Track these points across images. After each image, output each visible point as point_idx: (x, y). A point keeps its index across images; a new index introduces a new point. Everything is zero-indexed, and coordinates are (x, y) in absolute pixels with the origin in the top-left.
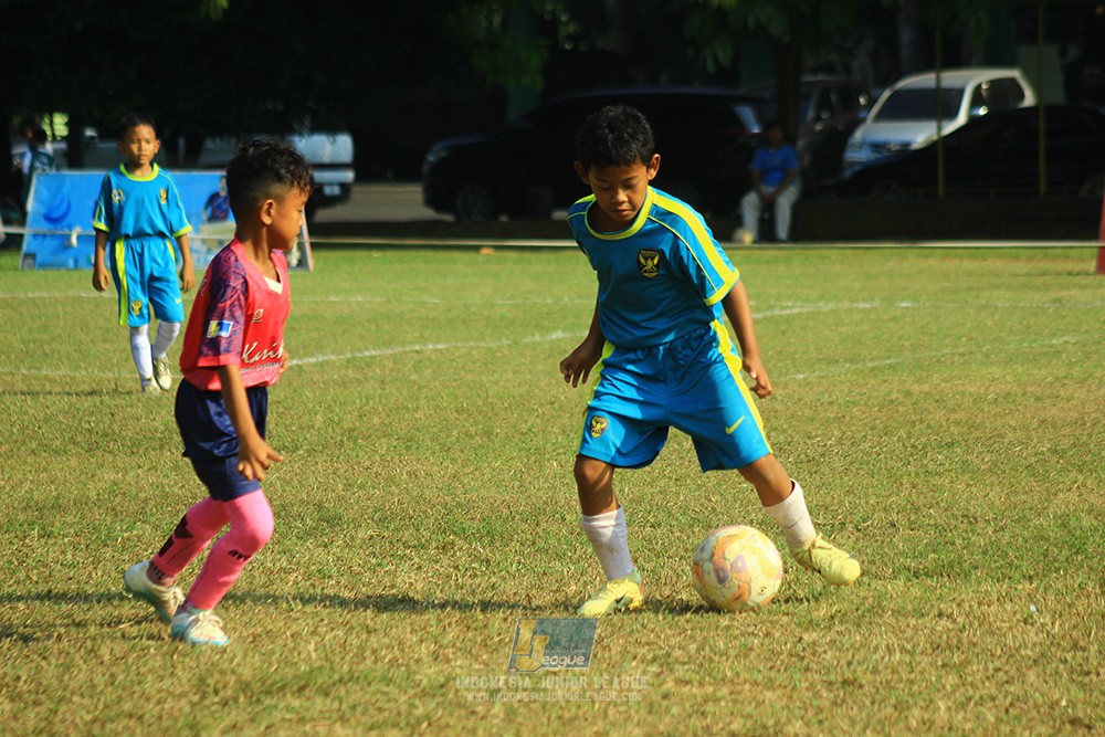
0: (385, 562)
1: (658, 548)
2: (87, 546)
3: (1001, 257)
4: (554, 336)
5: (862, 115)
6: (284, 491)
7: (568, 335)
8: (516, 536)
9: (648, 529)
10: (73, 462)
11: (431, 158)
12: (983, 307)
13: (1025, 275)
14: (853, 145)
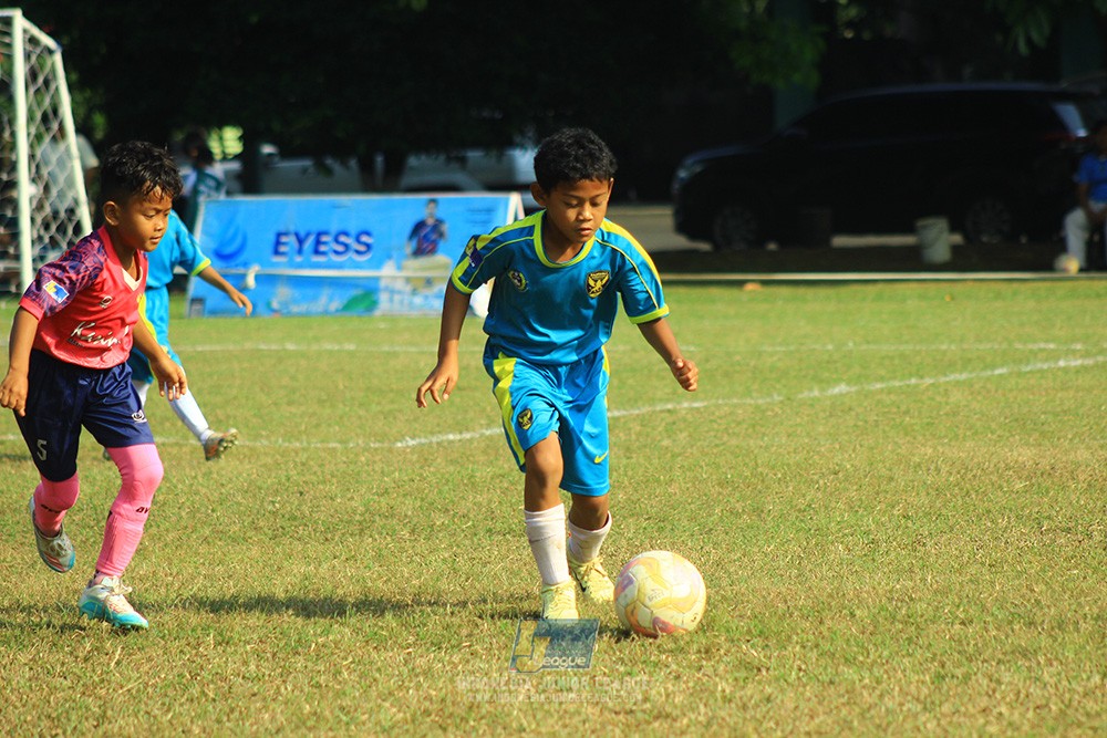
0: (636, 670)
1: (971, 649)
2: (274, 655)
4: (836, 390)
6: (511, 584)
7: (854, 389)
8: (795, 638)
9: (957, 627)
10: (255, 552)
11: (683, 174)
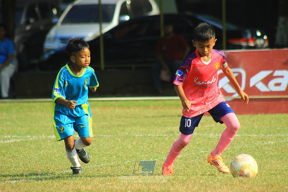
3: (138, 106)
5: (55, 20)
12: (126, 137)
13: (153, 117)
14: (50, 39)
